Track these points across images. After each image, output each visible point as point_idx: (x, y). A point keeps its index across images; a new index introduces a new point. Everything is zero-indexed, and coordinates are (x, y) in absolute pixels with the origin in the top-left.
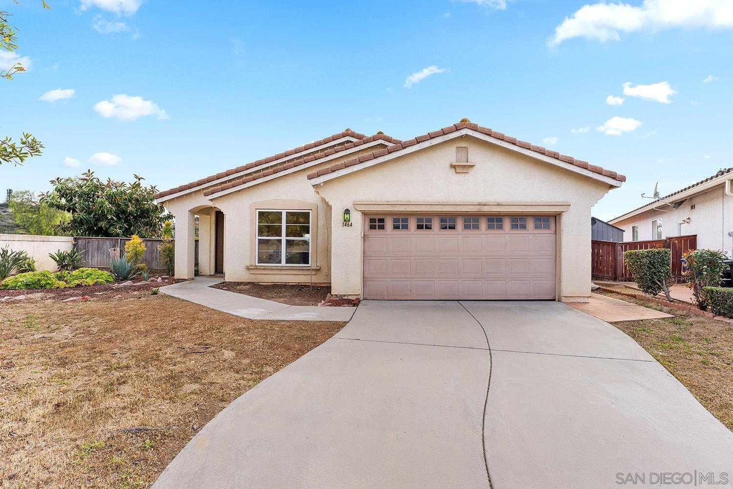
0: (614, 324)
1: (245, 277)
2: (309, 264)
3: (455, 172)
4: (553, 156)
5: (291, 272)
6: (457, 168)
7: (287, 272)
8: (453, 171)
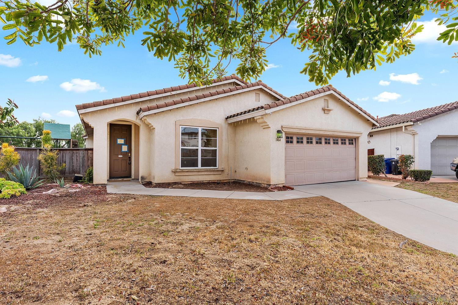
0: (395, 186)
1: (171, 178)
2: (216, 166)
3: (323, 113)
4: (360, 109)
5: (206, 173)
6: (325, 110)
7: (203, 173)
8: (323, 112)
